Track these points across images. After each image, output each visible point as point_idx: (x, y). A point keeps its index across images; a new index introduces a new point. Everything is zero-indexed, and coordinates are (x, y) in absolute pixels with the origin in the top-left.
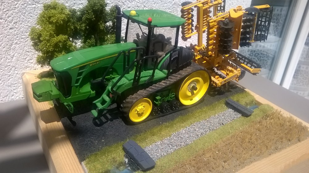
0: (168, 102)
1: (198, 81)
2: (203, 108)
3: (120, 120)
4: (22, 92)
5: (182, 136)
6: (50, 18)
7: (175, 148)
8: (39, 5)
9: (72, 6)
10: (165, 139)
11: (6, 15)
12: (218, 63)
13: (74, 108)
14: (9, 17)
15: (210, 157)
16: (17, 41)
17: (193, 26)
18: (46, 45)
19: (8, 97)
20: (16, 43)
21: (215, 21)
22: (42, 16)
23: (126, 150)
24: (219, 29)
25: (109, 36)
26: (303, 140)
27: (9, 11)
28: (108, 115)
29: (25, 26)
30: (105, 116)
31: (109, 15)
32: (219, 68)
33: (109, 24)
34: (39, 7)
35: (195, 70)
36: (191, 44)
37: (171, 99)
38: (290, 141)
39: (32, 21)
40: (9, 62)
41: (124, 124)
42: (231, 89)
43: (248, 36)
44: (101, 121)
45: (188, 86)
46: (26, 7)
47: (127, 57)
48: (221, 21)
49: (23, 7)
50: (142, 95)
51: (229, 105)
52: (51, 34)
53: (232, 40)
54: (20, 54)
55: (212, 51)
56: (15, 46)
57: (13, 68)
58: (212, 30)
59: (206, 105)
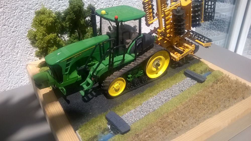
0: (139, 78)
1: (160, 59)
2: (166, 79)
3: (102, 95)
4: (28, 79)
5: (150, 104)
6: (41, 21)
7: (145, 113)
8: (32, 11)
9: (58, 8)
10: (138, 107)
11: (8, 22)
12: (177, 41)
13: (66, 91)
14: (10, 23)
15: (173, 118)
16: (19, 41)
17: (154, 14)
18: (41, 43)
19: (18, 84)
20: (19, 42)
21: (169, 10)
22: (35, 21)
23: (108, 119)
24: (174, 15)
25: (89, 28)
26: (247, 97)
27: (10, 19)
28: (93, 93)
29: (23, 29)
30: (91, 93)
31: (87, 12)
32: (178, 46)
33: (88, 18)
34: (32, 12)
35: (157, 51)
36: (155, 28)
37: (141, 75)
38: (236, 99)
39: (28, 24)
40: (15, 57)
41: (106, 98)
42: (189, 60)
43: (198, 19)
44: (88, 97)
45: (153, 63)
46: (22, 14)
47: (102, 48)
48: (174, 9)
49: (20, 14)
50: (117, 76)
51: (187, 74)
52: (43, 33)
53: (185, 23)
54: (22, 51)
55: (169, 33)
56: (18, 44)
57: (19, 61)
58: (168, 17)
59: (169, 77)
